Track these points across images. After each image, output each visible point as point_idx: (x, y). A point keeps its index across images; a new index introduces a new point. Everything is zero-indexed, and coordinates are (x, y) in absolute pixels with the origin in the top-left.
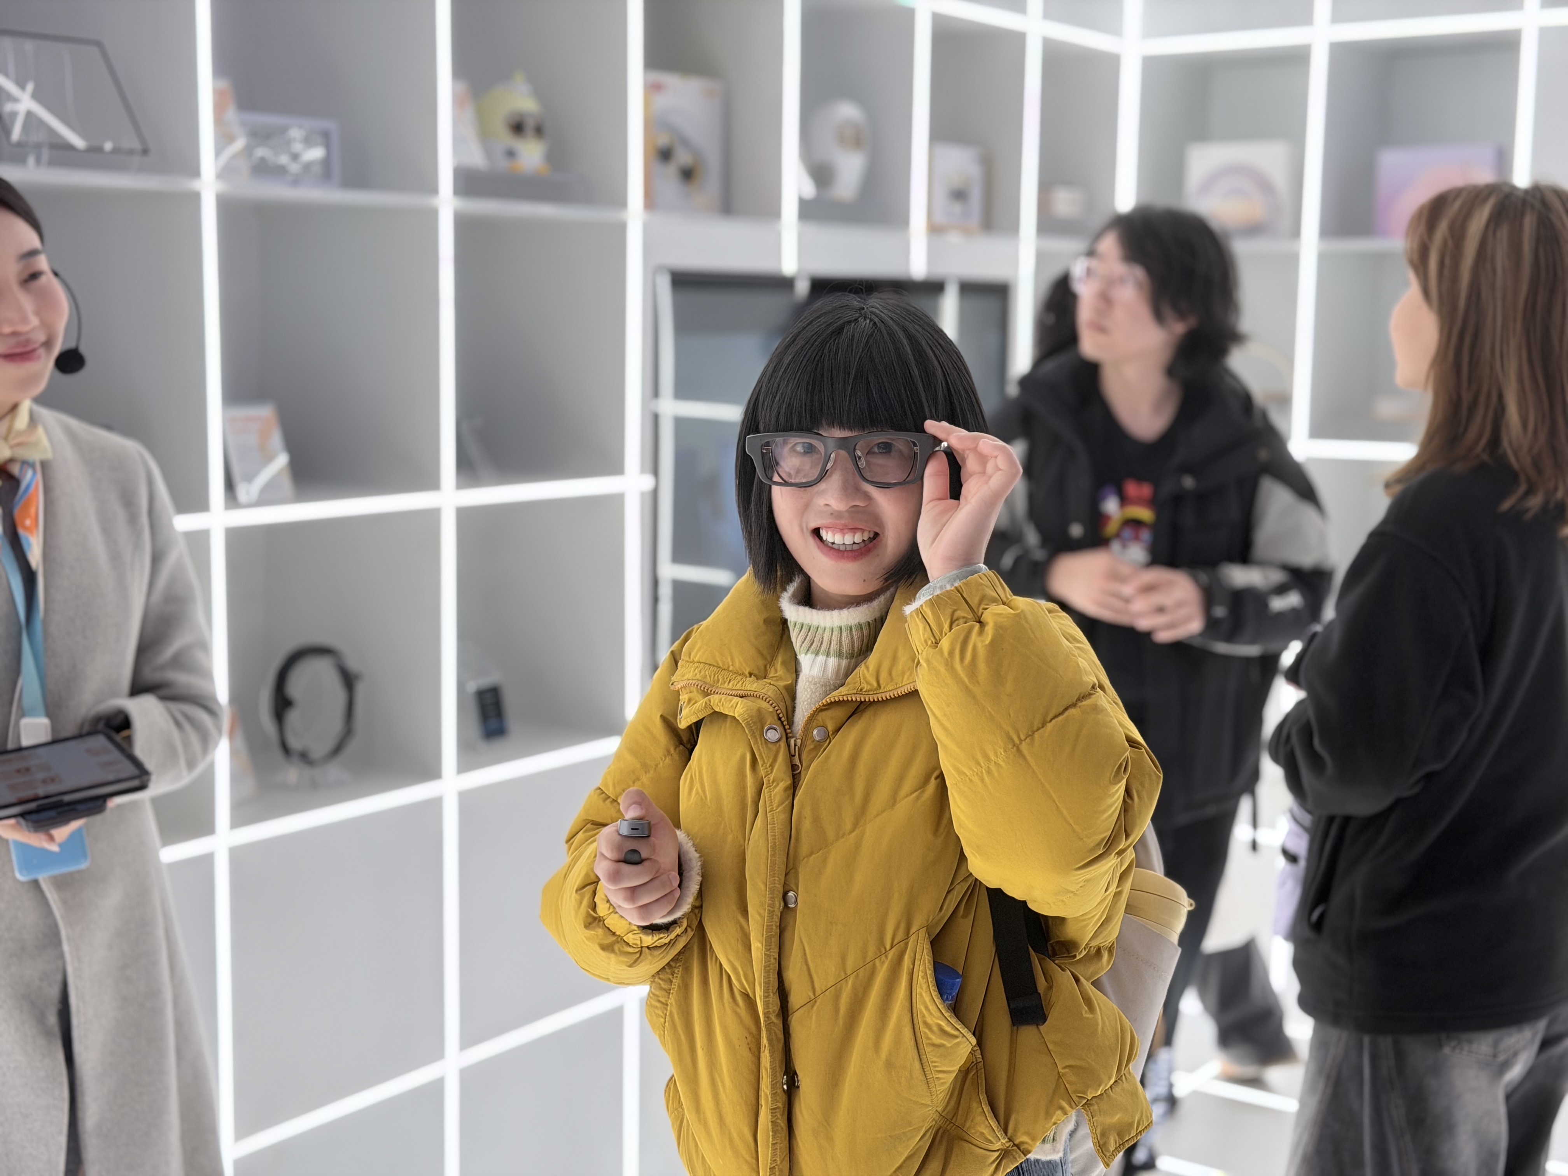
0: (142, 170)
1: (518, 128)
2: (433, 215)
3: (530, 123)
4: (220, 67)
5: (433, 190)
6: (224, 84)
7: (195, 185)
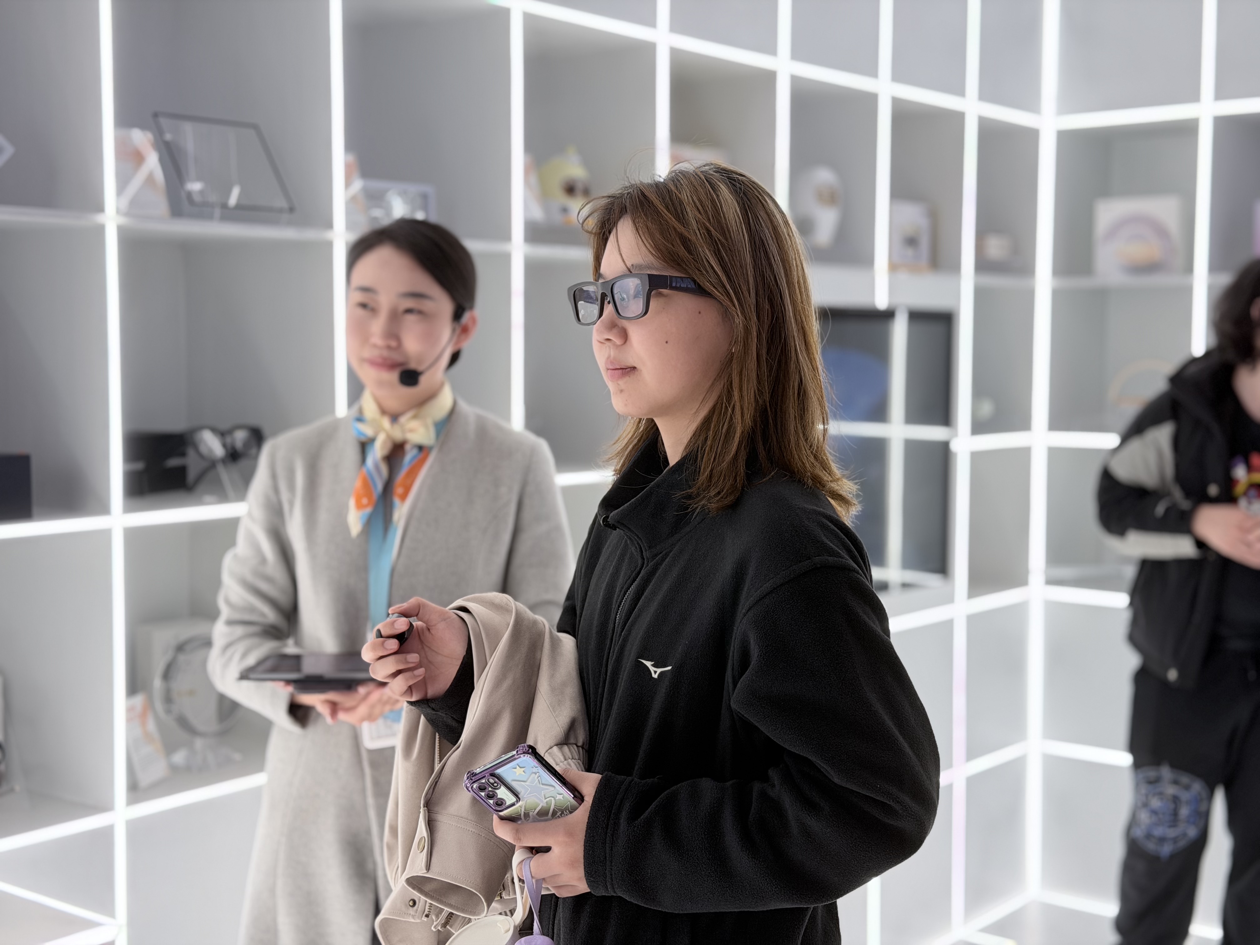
0: (290, 223)
1: (570, 189)
2: (507, 258)
3: (579, 186)
4: (350, 146)
5: (507, 237)
6: (351, 158)
7: (329, 235)
